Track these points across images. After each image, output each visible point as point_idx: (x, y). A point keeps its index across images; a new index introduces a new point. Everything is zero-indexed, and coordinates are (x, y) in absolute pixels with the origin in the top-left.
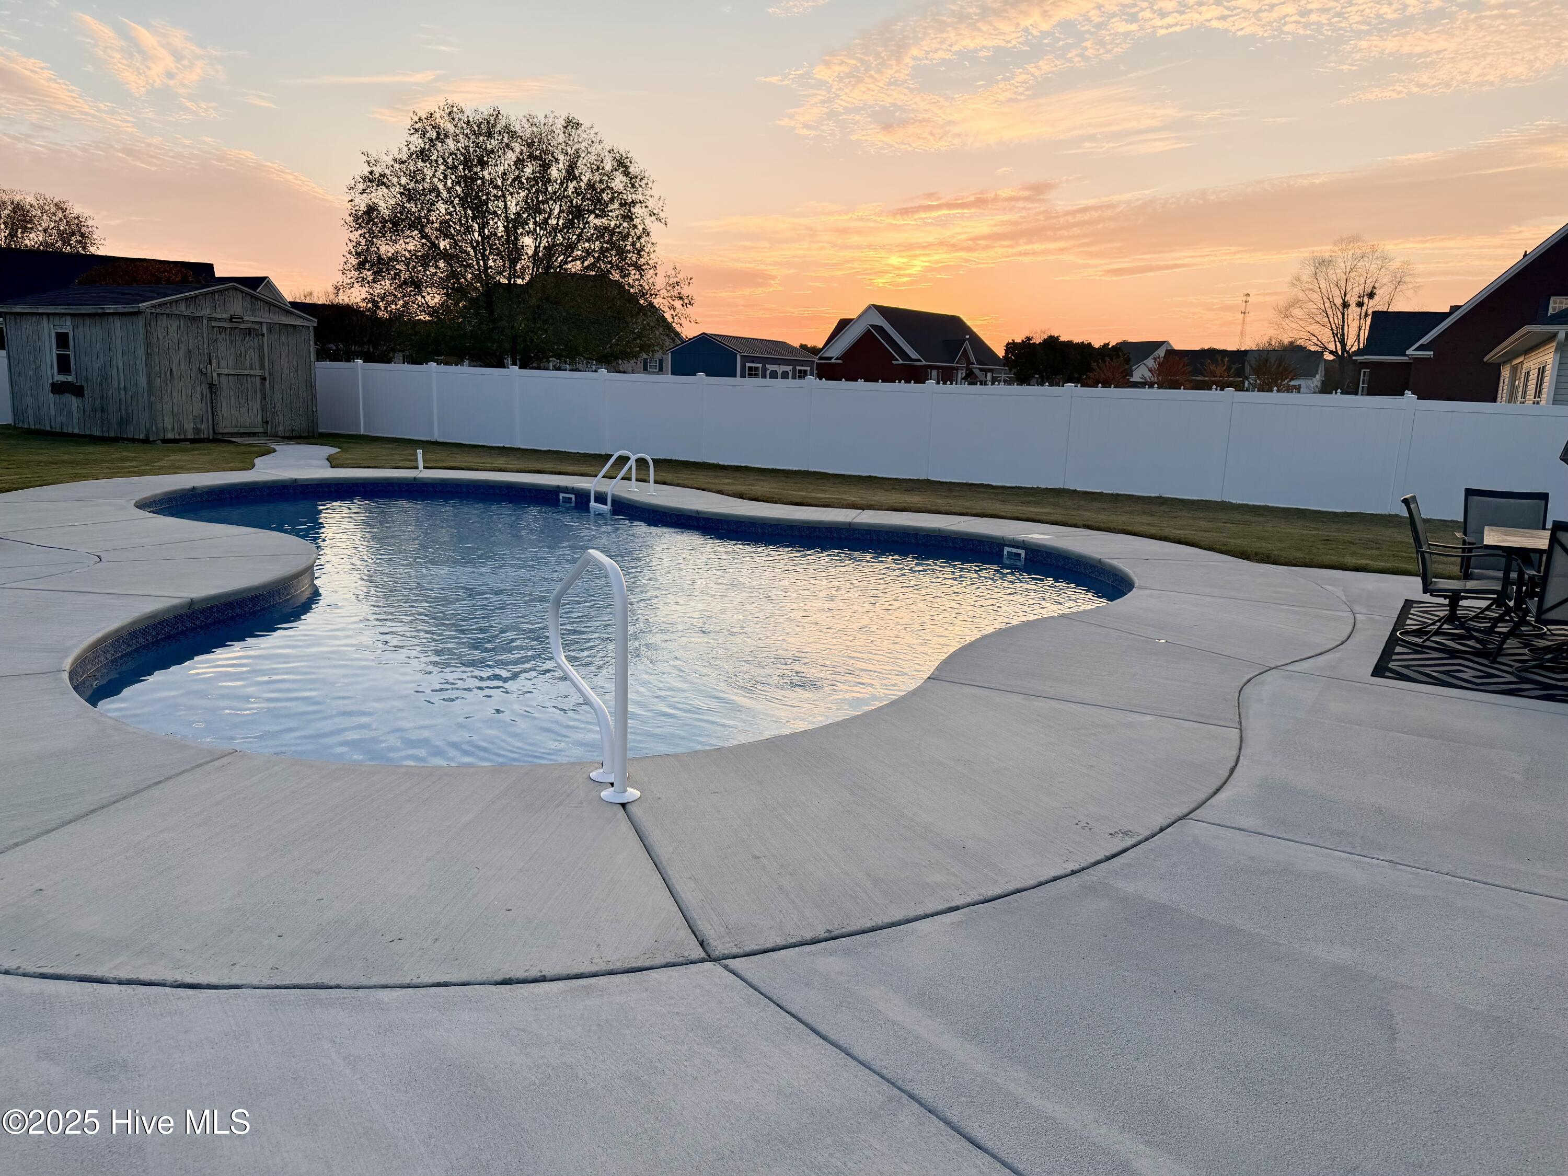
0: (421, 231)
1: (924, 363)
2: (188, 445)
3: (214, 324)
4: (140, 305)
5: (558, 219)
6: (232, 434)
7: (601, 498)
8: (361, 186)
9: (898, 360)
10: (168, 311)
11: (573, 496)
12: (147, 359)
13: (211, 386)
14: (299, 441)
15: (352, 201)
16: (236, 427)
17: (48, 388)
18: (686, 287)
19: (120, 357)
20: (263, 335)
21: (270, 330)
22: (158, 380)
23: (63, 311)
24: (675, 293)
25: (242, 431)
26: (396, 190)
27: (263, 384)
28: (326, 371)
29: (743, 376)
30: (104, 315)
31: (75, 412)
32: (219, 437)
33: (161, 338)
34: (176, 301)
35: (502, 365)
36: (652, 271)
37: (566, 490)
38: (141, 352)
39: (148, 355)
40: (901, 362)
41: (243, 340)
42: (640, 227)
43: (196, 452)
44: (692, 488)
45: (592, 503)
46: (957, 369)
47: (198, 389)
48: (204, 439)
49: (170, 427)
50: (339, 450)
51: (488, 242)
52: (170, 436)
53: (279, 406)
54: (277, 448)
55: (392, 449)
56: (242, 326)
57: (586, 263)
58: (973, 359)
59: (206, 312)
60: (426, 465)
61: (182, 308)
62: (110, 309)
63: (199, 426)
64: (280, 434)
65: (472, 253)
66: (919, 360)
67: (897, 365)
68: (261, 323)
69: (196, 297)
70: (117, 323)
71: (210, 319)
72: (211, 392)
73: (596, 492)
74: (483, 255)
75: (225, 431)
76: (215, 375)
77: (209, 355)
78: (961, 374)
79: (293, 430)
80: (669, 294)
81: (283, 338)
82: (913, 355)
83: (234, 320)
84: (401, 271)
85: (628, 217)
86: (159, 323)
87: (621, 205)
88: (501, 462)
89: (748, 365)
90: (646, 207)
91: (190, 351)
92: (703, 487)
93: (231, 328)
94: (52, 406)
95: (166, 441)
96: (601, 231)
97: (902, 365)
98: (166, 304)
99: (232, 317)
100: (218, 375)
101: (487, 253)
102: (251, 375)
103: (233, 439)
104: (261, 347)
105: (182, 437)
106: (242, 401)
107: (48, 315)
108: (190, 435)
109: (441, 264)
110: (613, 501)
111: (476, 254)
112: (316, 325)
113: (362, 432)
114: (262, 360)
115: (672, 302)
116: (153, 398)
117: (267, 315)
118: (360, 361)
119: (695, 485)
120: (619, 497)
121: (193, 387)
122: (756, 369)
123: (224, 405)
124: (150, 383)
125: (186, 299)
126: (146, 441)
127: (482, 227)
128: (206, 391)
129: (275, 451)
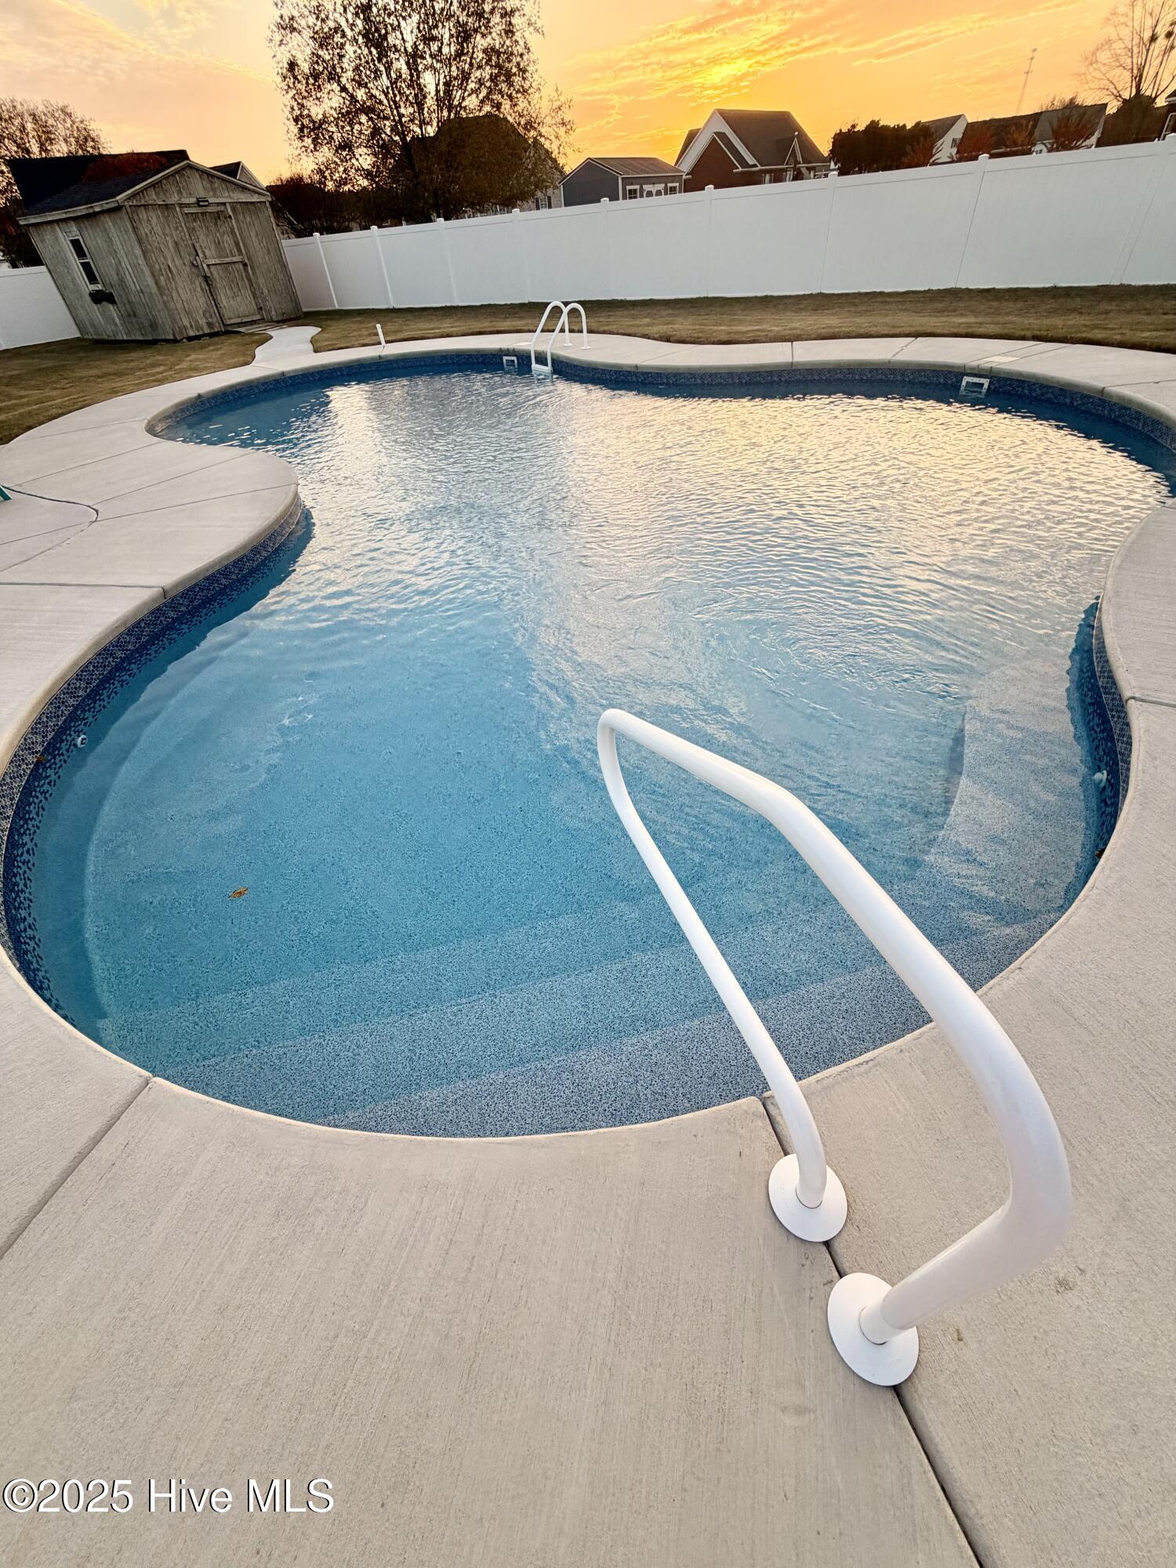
0: (339, 83)
1: (760, 167)
2: (206, 340)
3: (186, 210)
4: (118, 198)
5: (450, 45)
6: (240, 325)
7: (541, 359)
8: (278, 37)
9: (737, 168)
10: (143, 202)
11: (514, 358)
12: (145, 257)
13: (206, 278)
14: (290, 323)
15: (275, 56)
16: (239, 317)
17: (88, 299)
18: (566, 110)
19: (125, 259)
20: (230, 217)
21: (234, 210)
22: (162, 278)
23: (64, 216)
24: (559, 120)
25: (245, 320)
26: (307, 33)
27: (246, 271)
28: (294, 248)
29: (624, 198)
30: (95, 215)
31: (117, 321)
32: (229, 329)
33: (148, 233)
34: (146, 189)
35: (430, 220)
36: (537, 95)
37: (508, 352)
38: (138, 251)
39: (144, 253)
40: (740, 169)
41: (216, 224)
42: (521, 43)
43: (211, 348)
44: (618, 334)
45: (535, 366)
46: (786, 170)
47: (197, 283)
48: (218, 332)
49: (188, 324)
50: (320, 329)
51: (396, 87)
52: (192, 333)
53: (265, 291)
54: (271, 333)
55: (361, 322)
56: (209, 209)
57: (481, 96)
58: (800, 159)
59: (174, 199)
60: (389, 339)
61: (152, 197)
62: (97, 207)
63: (210, 320)
64: (274, 318)
65: (385, 102)
66: (755, 166)
67: (737, 173)
68: (224, 204)
69: (161, 181)
70: (107, 221)
71: (181, 205)
72: (208, 284)
73: (536, 352)
74: (395, 102)
75: (232, 321)
76: (205, 266)
77: (193, 245)
78: (790, 174)
79: (284, 313)
80: (554, 122)
81: (248, 219)
82: (751, 160)
83: (201, 203)
84: (333, 132)
85: (509, 32)
86: (141, 216)
87: (502, 17)
88: (446, 325)
89: (628, 188)
90: (524, 15)
91: (176, 243)
92: (627, 332)
93: (202, 213)
94: (100, 317)
95: (190, 339)
96: (490, 51)
97: (742, 173)
98: (138, 193)
99: (198, 201)
100: (208, 266)
101: (398, 99)
102: (234, 263)
103: (239, 329)
104: (233, 231)
105: (201, 333)
106: (235, 290)
107: (58, 221)
108: (207, 331)
109: (363, 118)
110: (553, 360)
111: (389, 103)
112: (270, 199)
113: (337, 307)
114: (237, 244)
115: (557, 130)
116: (165, 298)
117: (227, 194)
118: (317, 234)
119: (621, 331)
120: (558, 356)
121: (192, 283)
122: (635, 190)
123: (222, 296)
124: (157, 283)
125: (153, 185)
126: (175, 341)
127: (388, 69)
128: (204, 285)
129: (271, 337)
